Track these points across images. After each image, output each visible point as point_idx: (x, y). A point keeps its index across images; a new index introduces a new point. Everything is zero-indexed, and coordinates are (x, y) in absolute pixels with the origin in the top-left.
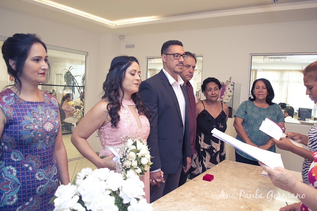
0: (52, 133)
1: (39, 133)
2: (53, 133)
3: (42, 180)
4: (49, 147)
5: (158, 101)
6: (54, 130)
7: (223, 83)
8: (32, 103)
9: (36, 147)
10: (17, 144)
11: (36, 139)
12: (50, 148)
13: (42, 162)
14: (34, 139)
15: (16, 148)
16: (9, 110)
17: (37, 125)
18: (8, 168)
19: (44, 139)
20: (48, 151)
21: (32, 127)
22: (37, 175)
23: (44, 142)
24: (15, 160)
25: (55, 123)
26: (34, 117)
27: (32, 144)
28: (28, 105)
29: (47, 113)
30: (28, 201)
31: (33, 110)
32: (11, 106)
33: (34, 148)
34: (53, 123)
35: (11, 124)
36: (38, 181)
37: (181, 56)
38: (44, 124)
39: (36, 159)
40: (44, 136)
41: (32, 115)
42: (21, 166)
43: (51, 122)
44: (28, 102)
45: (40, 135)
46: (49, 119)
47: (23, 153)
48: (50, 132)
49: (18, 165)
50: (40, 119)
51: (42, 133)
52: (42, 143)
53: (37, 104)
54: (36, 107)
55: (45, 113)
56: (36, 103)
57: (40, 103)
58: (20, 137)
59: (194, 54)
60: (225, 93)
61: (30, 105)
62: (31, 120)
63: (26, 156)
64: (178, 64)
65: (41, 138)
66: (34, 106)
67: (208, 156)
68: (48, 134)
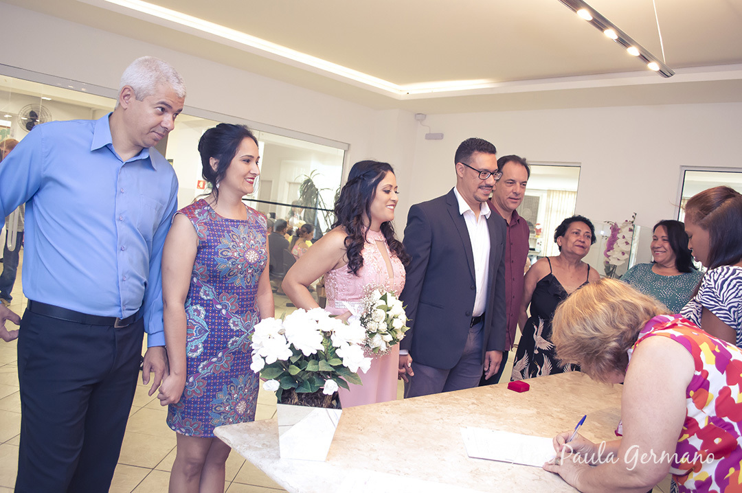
0: (256, 266)
1: (239, 263)
2: (258, 267)
3: (238, 331)
4: (250, 286)
5: (432, 240)
6: (258, 262)
7: (616, 224)
8: (232, 221)
9: (233, 283)
10: (210, 276)
11: (234, 271)
12: (252, 288)
13: (239, 305)
14: (232, 271)
15: (209, 282)
16: (202, 228)
17: (237, 252)
18: (194, 307)
19: (245, 273)
20: (249, 291)
21: (230, 254)
22: (231, 321)
23: (244, 277)
24: (205, 297)
25: (260, 252)
26: (233, 241)
27: (228, 277)
28: (227, 223)
29: (251, 237)
30: (216, 356)
31: (233, 232)
32: (205, 224)
33: (231, 284)
34: (258, 252)
35: (204, 247)
36: (232, 330)
38: (246, 252)
39: (233, 300)
40: (245, 269)
41: (231, 238)
42: (213, 306)
43: (256, 251)
44: (227, 220)
45: (240, 267)
46: (253, 246)
47: (216, 289)
48: (254, 264)
49: (208, 305)
50: (241, 244)
51: (243, 264)
52: (241, 278)
53: (238, 223)
54: (237, 228)
55: (249, 237)
56: (237, 221)
57: (242, 221)
58: (215, 265)
59: (525, 160)
60: (615, 246)
61: (230, 223)
62: (230, 244)
63: (219, 294)
65: (241, 272)
66: (233, 226)
67: (547, 364)
68: (250, 266)
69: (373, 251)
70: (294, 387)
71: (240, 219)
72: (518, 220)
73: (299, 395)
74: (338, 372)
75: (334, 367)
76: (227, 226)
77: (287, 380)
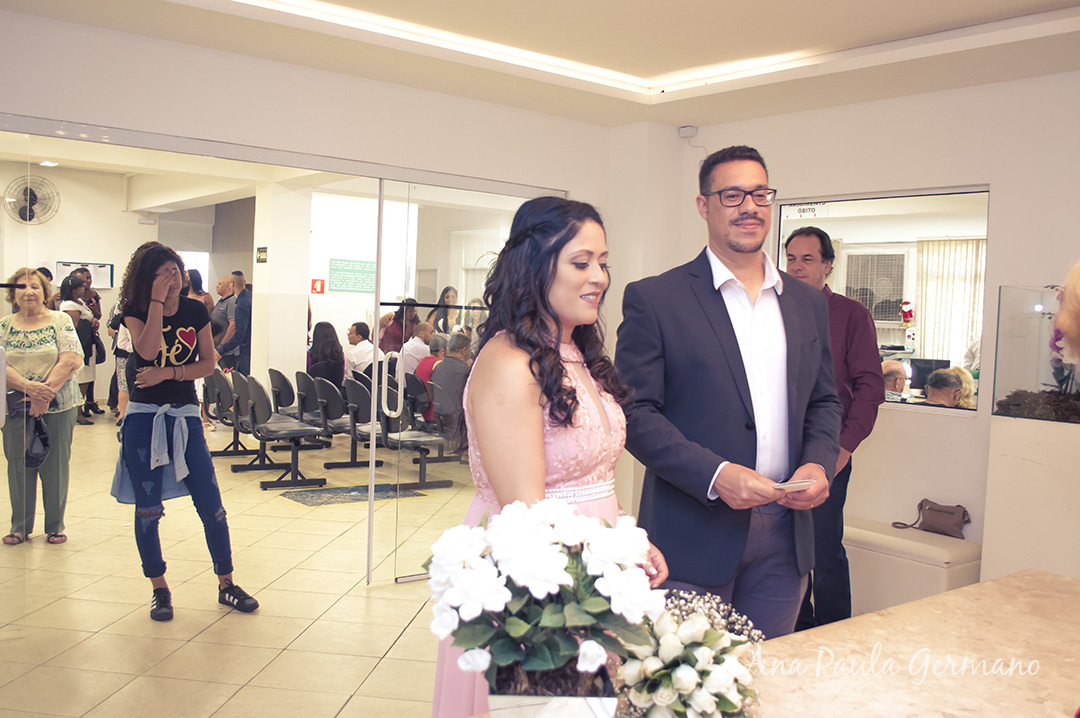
37: (749, 197)
64: (736, 220)
70: (518, 658)
73: (530, 674)
74: (605, 625)
75: (595, 616)
77: (503, 645)
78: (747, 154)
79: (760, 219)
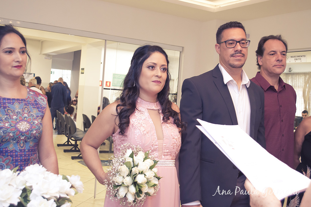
0: (28, 134)
1: (10, 131)
2: (30, 135)
4: (24, 150)
6: (30, 130)
8: (9, 99)
9: (7, 148)
11: (7, 138)
12: (26, 152)
13: (14, 165)
14: (4, 138)
17: (9, 123)
19: (17, 139)
20: (23, 153)
21: (2, 125)
23: (17, 142)
25: (32, 123)
26: (7, 115)
27: (2, 143)
28: (4, 101)
29: (26, 111)
31: (9, 107)
33: (5, 148)
34: (29, 123)
37: (238, 43)
38: (18, 123)
39: (7, 161)
40: (17, 136)
41: (6, 112)
43: (28, 122)
44: (4, 99)
45: (11, 135)
46: (25, 118)
48: (25, 132)
51: (14, 132)
53: (14, 101)
54: (13, 104)
55: (23, 111)
56: (13, 99)
57: (18, 100)
61: (7, 101)
62: (3, 117)
64: (233, 55)
65: (13, 138)
66: (8, 103)
68: (22, 134)
69: (143, 118)
71: (16, 98)
72: (284, 86)
76: (4, 103)
78: (238, 25)
79: (243, 54)
